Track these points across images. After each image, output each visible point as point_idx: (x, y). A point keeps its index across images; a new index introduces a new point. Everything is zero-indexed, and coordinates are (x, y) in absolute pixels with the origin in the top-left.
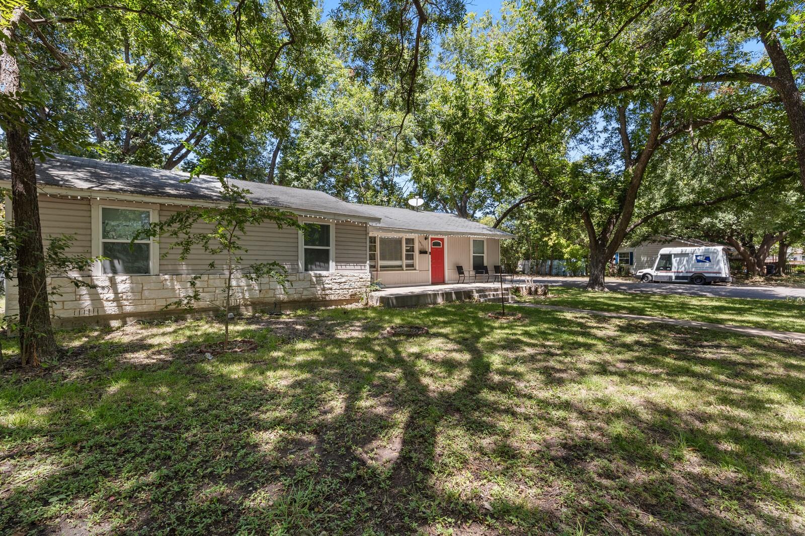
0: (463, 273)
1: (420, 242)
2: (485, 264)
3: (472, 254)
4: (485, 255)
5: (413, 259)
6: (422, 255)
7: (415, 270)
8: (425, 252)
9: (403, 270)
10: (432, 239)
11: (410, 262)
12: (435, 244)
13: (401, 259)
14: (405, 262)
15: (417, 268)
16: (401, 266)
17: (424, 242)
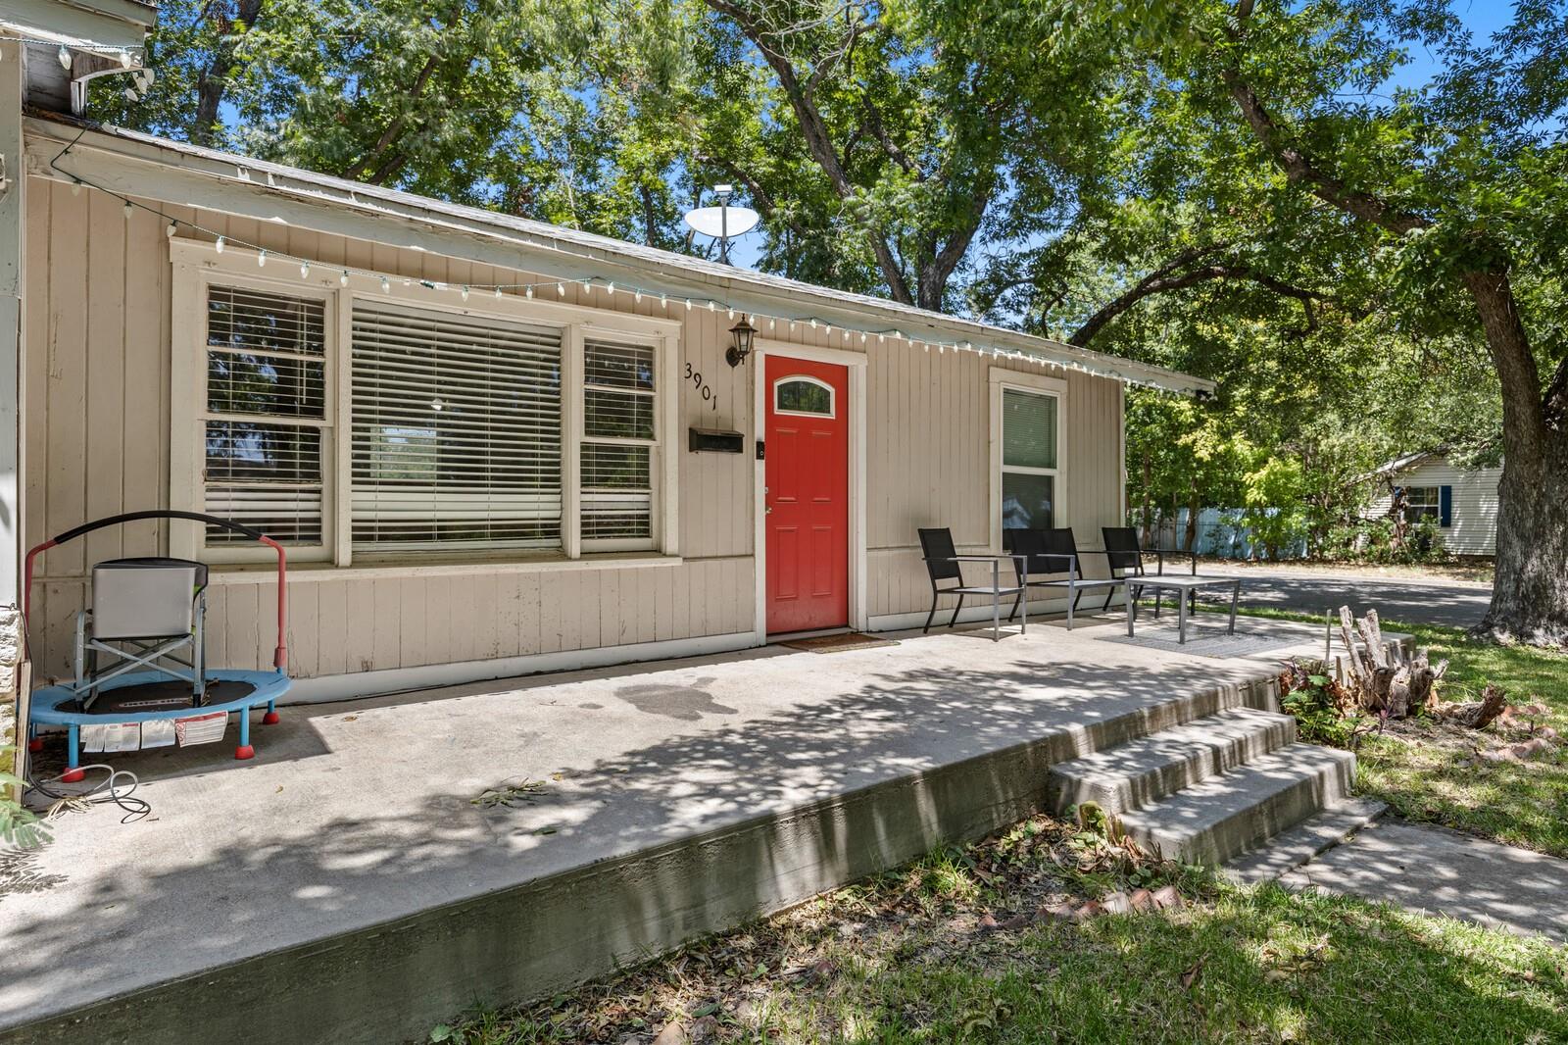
0: (953, 571)
1: (692, 375)
2: (1061, 522)
3: (998, 468)
4: (1059, 475)
5: (643, 482)
6: (707, 457)
7: (657, 551)
8: (730, 442)
9: (562, 554)
10: (776, 366)
11: (619, 501)
12: (793, 396)
13: (553, 480)
14: (576, 500)
15: (671, 544)
16: (552, 530)
17: (723, 379)
